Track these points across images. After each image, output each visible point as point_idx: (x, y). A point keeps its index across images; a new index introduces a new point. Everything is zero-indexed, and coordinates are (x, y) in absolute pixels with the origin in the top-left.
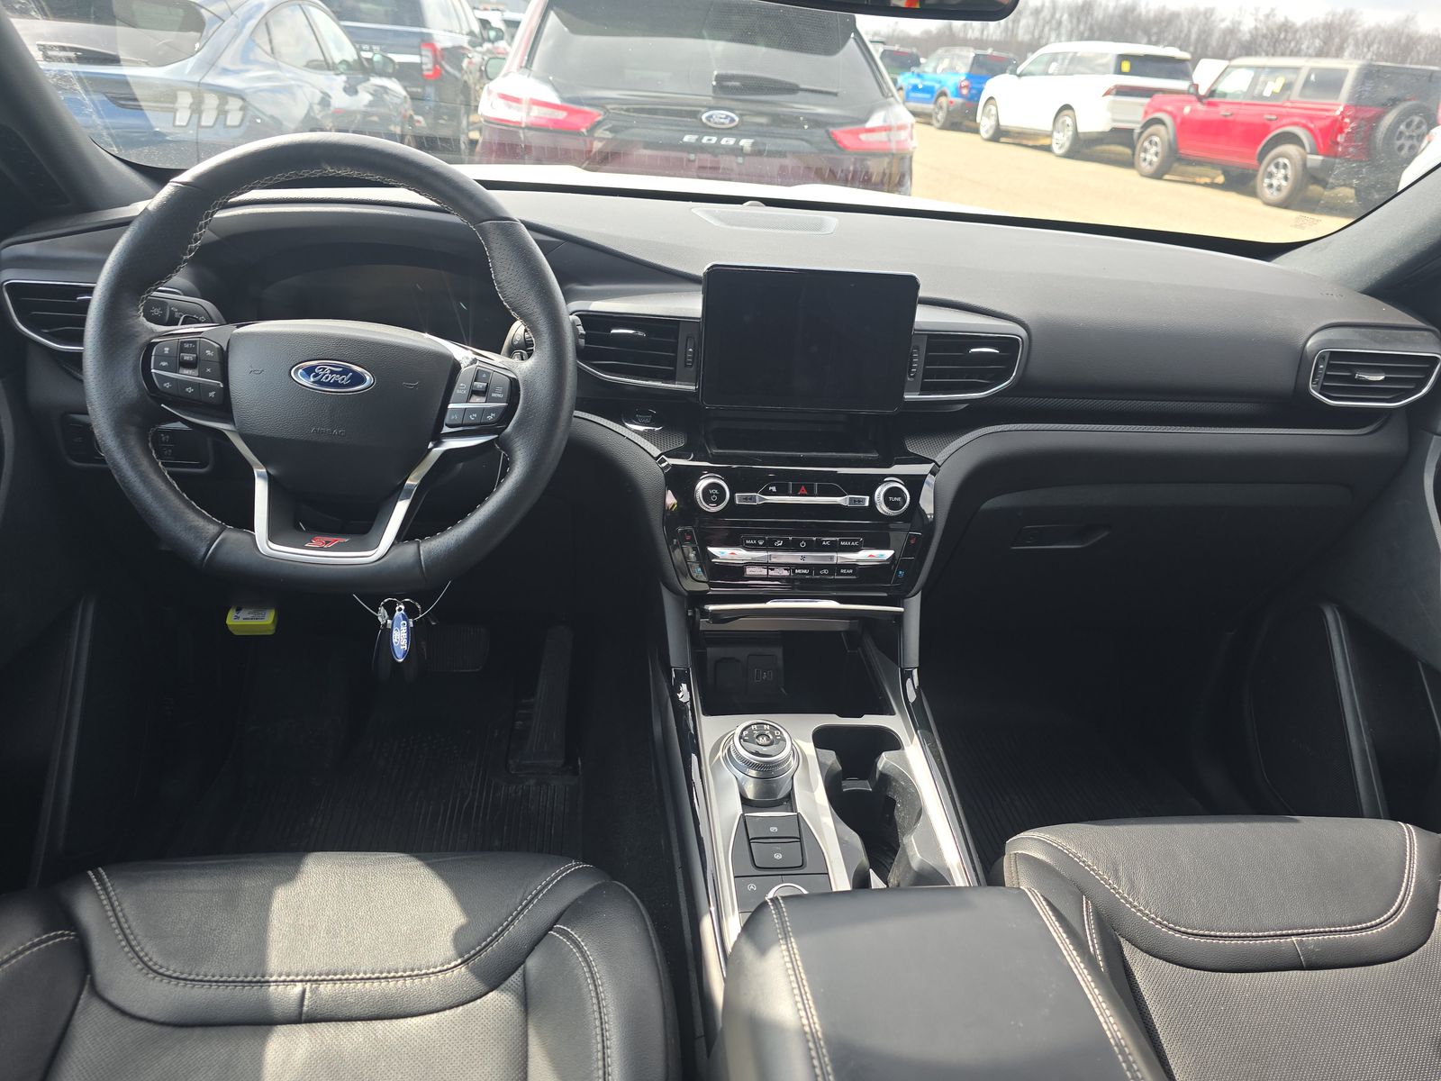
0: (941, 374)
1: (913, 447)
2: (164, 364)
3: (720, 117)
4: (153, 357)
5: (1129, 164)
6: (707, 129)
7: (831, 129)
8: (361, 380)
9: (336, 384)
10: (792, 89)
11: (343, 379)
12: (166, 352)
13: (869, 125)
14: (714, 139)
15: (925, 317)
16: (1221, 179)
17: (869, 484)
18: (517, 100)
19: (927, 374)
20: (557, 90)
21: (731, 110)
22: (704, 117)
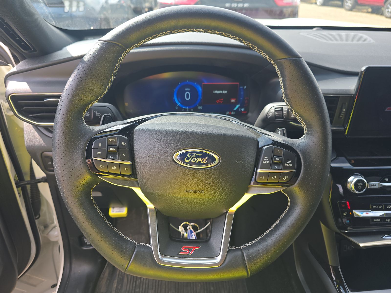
2: (99, 153)
4: (93, 149)
5: (342, 6)
6: (234, 2)
8: (213, 160)
9: (199, 164)
11: (204, 160)
12: (100, 146)
14: (236, 5)
16: (370, 10)
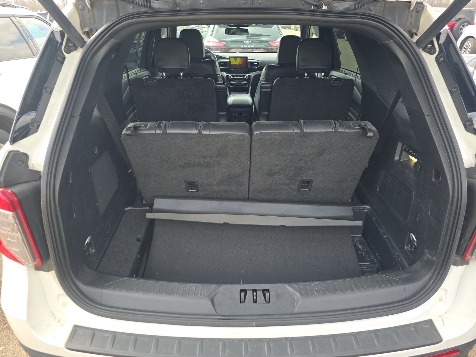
0: (252, 66)
1: (249, 73)
3: (247, 42)
6: (245, 44)
7: (269, 43)
10: (261, 35)
13: (277, 41)
14: (247, 46)
15: (249, 61)
17: (245, 76)
18: (210, 42)
19: (250, 66)
20: (217, 39)
21: (249, 40)
22: (244, 42)
